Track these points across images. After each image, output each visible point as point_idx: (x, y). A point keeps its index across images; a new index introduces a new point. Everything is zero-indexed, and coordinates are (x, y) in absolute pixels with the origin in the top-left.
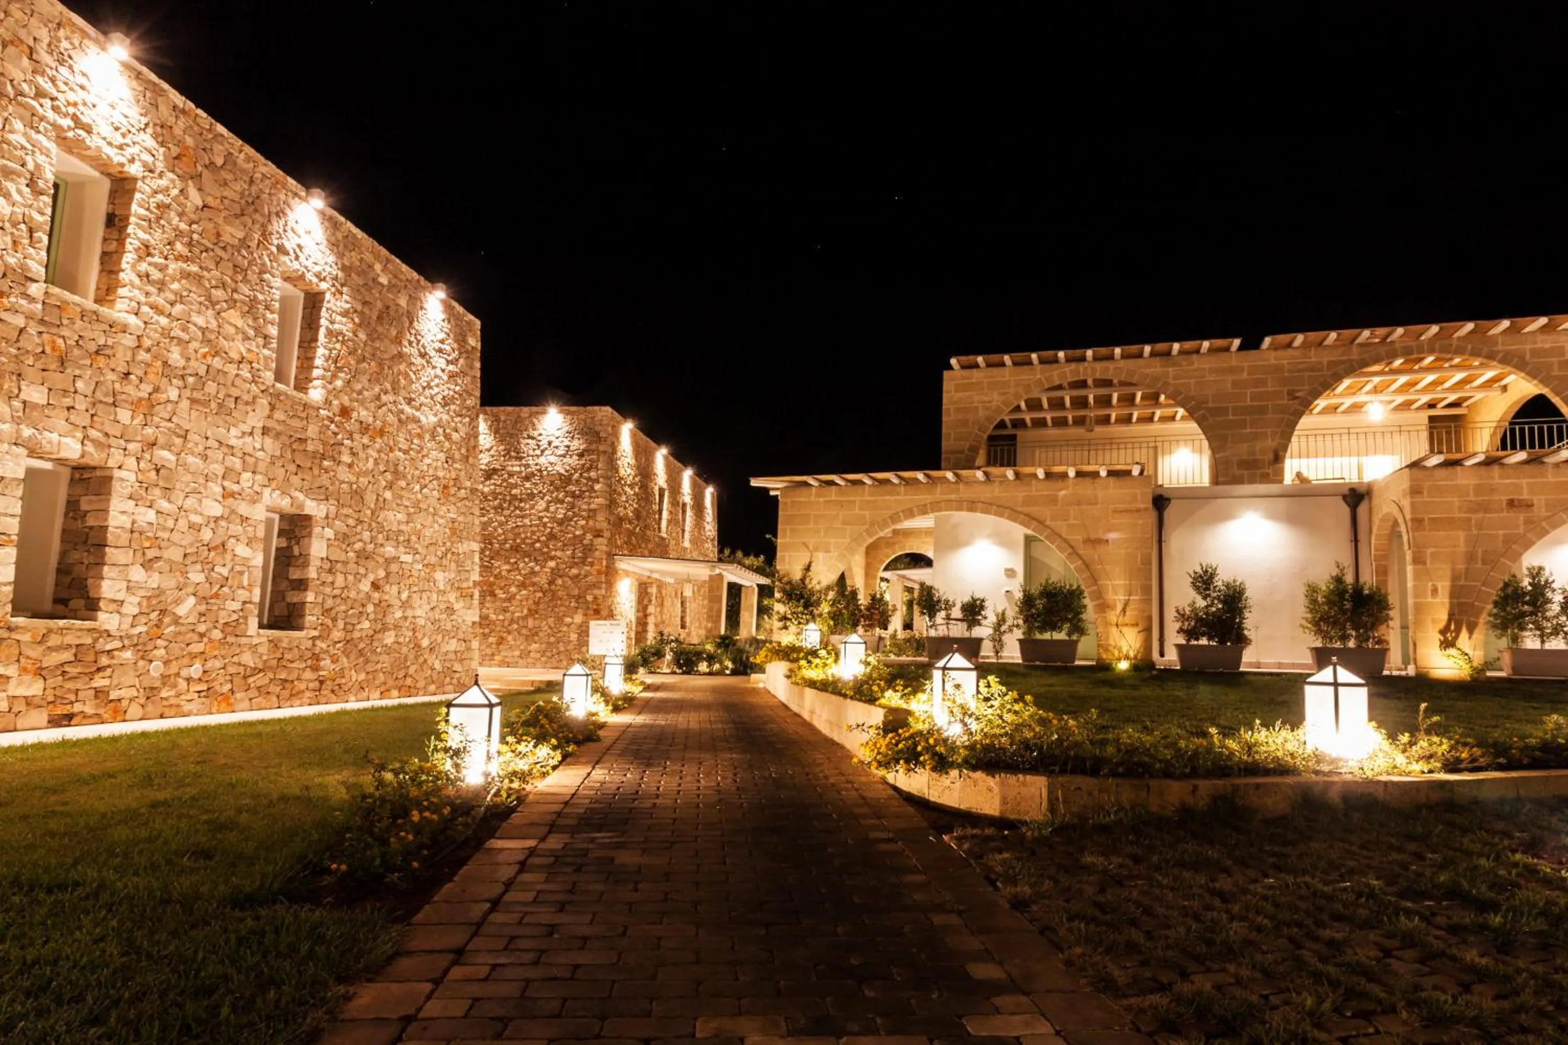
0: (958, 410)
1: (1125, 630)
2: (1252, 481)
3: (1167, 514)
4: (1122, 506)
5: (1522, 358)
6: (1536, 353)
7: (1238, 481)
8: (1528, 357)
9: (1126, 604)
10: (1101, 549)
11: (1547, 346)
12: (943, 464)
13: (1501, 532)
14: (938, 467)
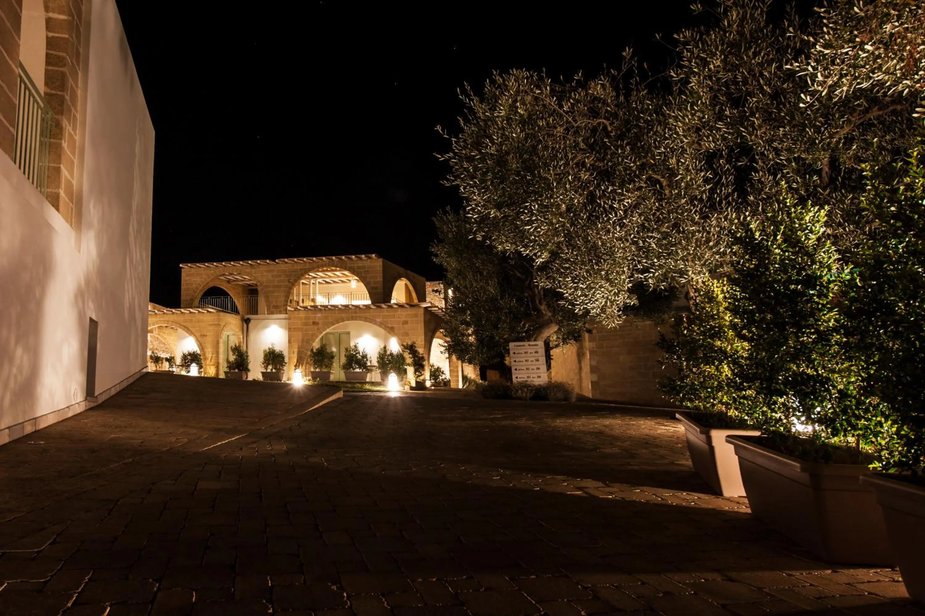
0: (186, 284)
1: (211, 367)
2: (277, 313)
3: (250, 325)
4: (211, 323)
5: (354, 269)
6: (359, 267)
7: (272, 313)
8: (356, 268)
9: (212, 358)
10: (205, 338)
11: (361, 265)
12: (182, 306)
13: (311, 332)
14: (180, 308)
